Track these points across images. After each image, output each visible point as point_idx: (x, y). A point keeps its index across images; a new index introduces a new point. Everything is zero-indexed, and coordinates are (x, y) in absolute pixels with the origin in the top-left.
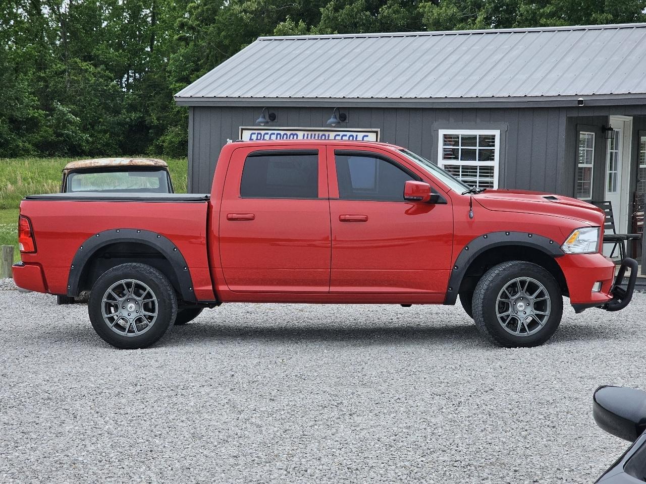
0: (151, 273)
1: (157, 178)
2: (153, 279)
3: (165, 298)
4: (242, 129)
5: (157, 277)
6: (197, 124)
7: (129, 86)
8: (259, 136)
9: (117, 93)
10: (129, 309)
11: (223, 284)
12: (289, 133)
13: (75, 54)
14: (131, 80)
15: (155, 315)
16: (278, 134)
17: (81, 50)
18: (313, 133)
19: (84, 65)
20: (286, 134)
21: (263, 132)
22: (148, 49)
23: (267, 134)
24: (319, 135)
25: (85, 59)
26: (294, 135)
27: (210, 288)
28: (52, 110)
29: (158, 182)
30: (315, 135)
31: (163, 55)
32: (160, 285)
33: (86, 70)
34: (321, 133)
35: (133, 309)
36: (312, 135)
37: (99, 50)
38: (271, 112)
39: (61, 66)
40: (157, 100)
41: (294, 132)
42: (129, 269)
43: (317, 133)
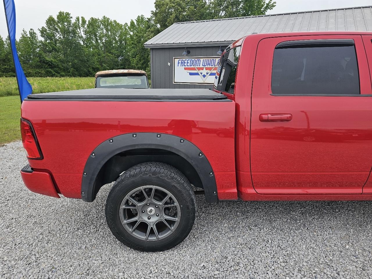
0: (172, 178)
1: (140, 80)
2: (176, 185)
3: (188, 204)
4: (175, 58)
5: (179, 183)
6: (154, 57)
7: (120, 60)
8: (182, 61)
9: (117, 61)
10: (149, 213)
11: (249, 187)
12: (196, 59)
13: (107, 52)
14: (121, 59)
15: (177, 219)
16: (191, 60)
17: (108, 51)
18: (208, 59)
19: (109, 54)
20: (195, 60)
21: (184, 59)
22: (124, 51)
23: (186, 60)
24: (211, 60)
25: (109, 53)
26: (198, 60)
27: (235, 190)
28: (102, 66)
29: (140, 81)
30: (209, 60)
31: (128, 52)
32: (183, 191)
33: (110, 56)
34: (212, 59)
35: (153, 212)
36: (207, 60)
37: (113, 51)
38: (188, 50)
39: (104, 55)
40: (127, 63)
41: (199, 59)
42: (148, 176)
43: (210, 59)
